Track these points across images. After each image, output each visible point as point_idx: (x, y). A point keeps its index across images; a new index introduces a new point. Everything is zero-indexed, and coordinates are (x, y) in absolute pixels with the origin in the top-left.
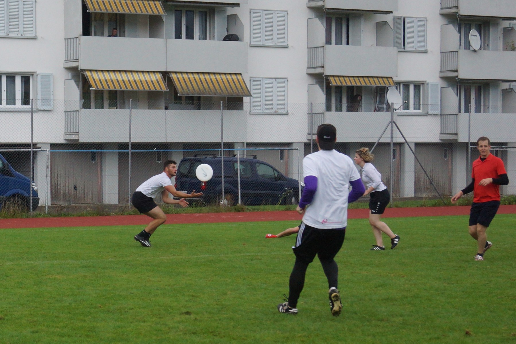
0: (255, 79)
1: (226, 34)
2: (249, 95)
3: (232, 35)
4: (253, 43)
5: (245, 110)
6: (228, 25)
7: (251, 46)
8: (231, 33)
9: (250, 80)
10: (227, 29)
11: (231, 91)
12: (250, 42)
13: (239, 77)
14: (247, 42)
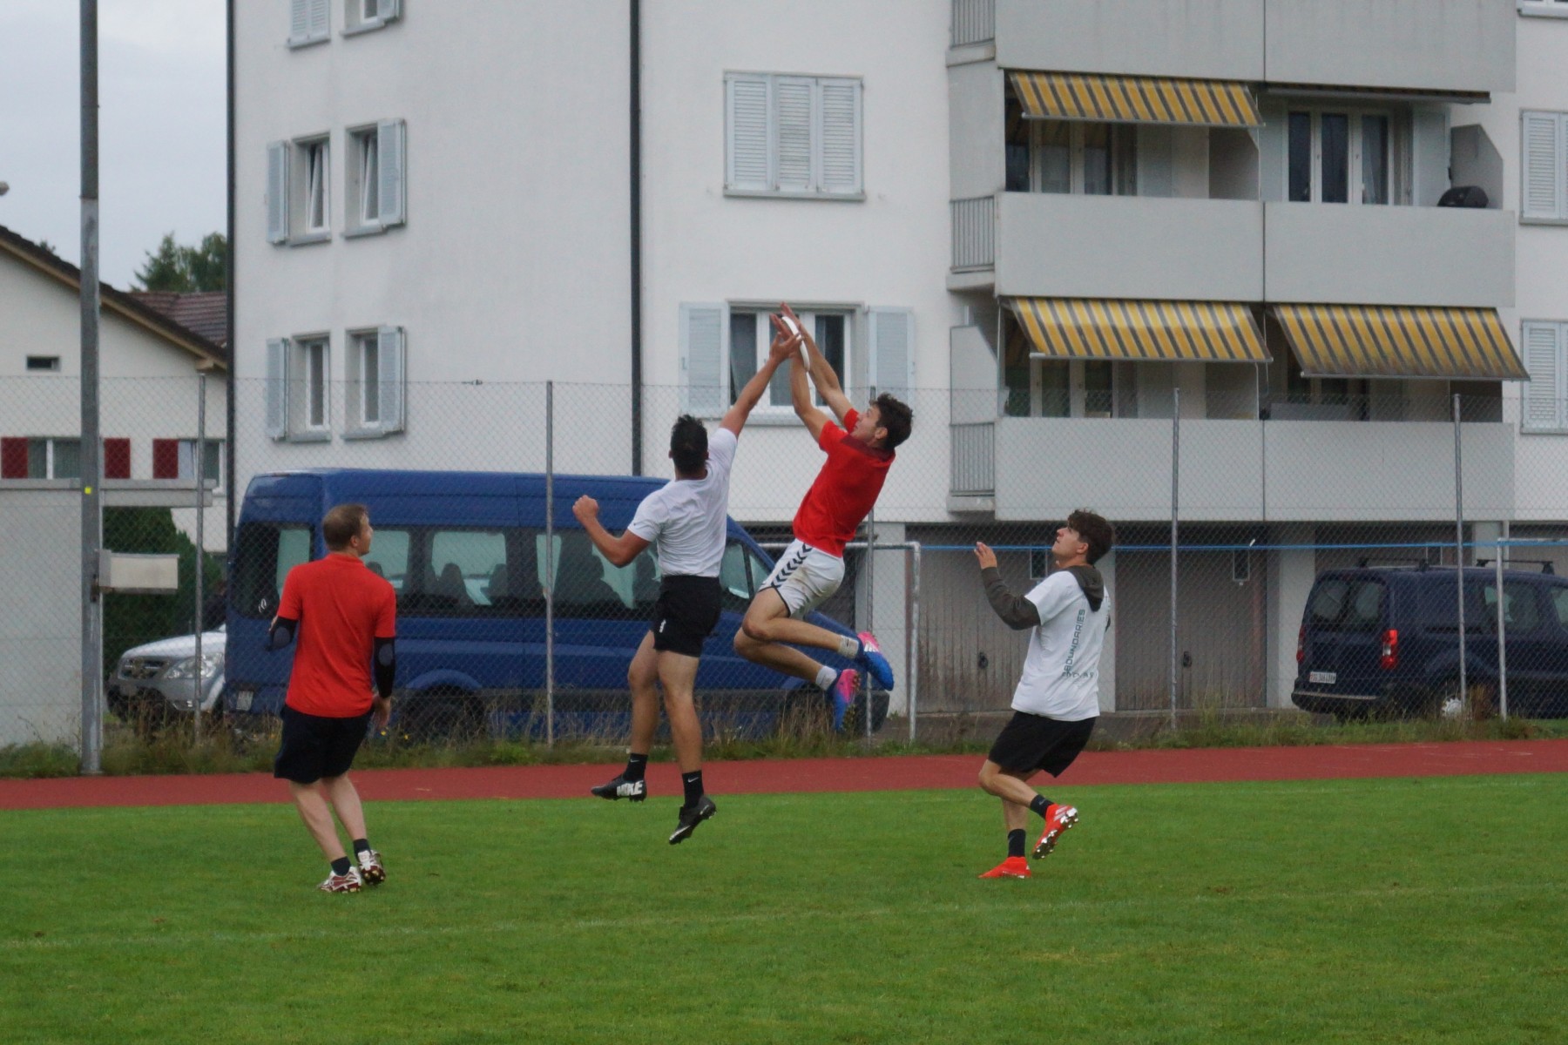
0: (1535, 325)
1: (1447, 186)
2: (1521, 375)
3: (1466, 190)
4: (1531, 214)
5: (1509, 421)
6: (1452, 160)
7: (1525, 224)
8: (1463, 182)
9: (1522, 329)
10: (1450, 170)
11: (1466, 362)
12: (1522, 212)
13: (1490, 319)
14: (1513, 212)
